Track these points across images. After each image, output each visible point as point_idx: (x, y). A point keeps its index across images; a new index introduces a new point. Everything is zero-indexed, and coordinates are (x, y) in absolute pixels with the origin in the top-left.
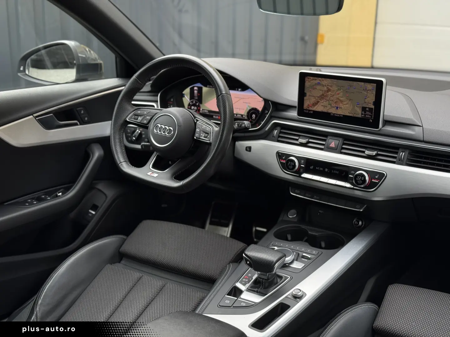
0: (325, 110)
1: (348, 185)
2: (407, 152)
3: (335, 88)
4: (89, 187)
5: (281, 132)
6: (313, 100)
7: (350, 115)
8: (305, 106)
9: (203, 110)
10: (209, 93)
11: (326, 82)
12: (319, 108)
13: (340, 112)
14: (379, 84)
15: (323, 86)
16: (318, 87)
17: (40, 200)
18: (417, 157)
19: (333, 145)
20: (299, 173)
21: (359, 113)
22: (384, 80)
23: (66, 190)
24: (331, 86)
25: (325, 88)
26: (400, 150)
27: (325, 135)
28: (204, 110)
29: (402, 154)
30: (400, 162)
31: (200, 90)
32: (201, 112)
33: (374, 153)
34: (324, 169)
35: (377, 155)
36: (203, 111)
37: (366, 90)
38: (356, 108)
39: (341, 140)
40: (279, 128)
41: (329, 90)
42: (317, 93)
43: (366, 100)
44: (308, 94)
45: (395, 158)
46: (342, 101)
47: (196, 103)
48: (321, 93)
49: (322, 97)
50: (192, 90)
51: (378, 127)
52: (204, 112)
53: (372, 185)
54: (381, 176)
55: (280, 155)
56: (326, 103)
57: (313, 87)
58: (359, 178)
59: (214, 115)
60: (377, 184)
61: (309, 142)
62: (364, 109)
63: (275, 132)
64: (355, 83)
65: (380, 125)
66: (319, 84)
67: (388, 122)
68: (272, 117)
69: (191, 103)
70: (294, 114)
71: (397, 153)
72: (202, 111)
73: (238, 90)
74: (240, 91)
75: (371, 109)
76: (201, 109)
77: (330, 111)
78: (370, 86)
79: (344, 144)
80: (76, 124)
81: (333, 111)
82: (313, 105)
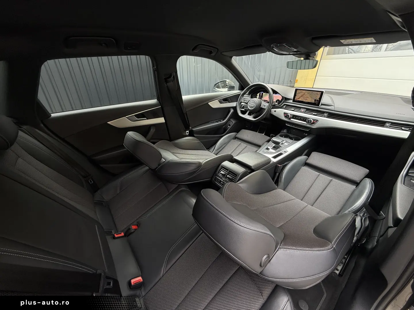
1: (305, 123)
2: (327, 114)
3: (307, 93)
4: (229, 120)
5: (286, 107)
6: (298, 97)
7: (310, 102)
8: (295, 99)
10: (265, 95)
12: (300, 100)
13: (307, 101)
14: (322, 93)
16: (301, 93)
17: (217, 122)
18: (330, 115)
19: (302, 111)
20: (290, 119)
21: (313, 101)
22: (324, 91)
23: (223, 120)
25: (303, 94)
26: (325, 113)
27: (301, 108)
29: (326, 114)
30: (325, 117)
31: (262, 94)
33: (316, 114)
34: (298, 118)
35: (317, 114)
37: (317, 94)
38: (313, 100)
39: (305, 109)
40: (285, 105)
41: (304, 94)
42: (300, 95)
43: (317, 98)
44: (297, 95)
45: (323, 115)
47: (261, 97)
48: (302, 95)
49: (302, 96)
50: (260, 94)
51: (319, 106)
53: (313, 123)
54: (317, 121)
55: (285, 113)
56: (303, 98)
57: (299, 93)
58: (309, 121)
60: (315, 123)
61: (295, 110)
62: (315, 100)
63: (284, 107)
64: (314, 92)
65: (320, 105)
66: (301, 92)
67: (322, 104)
68: (284, 102)
69: (259, 97)
70: (291, 101)
71: (324, 114)
73: (276, 94)
75: (317, 100)
77: (303, 101)
78: (319, 93)
79: (306, 111)
80: (227, 103)
81: (304, 101)
82: (298, 99)
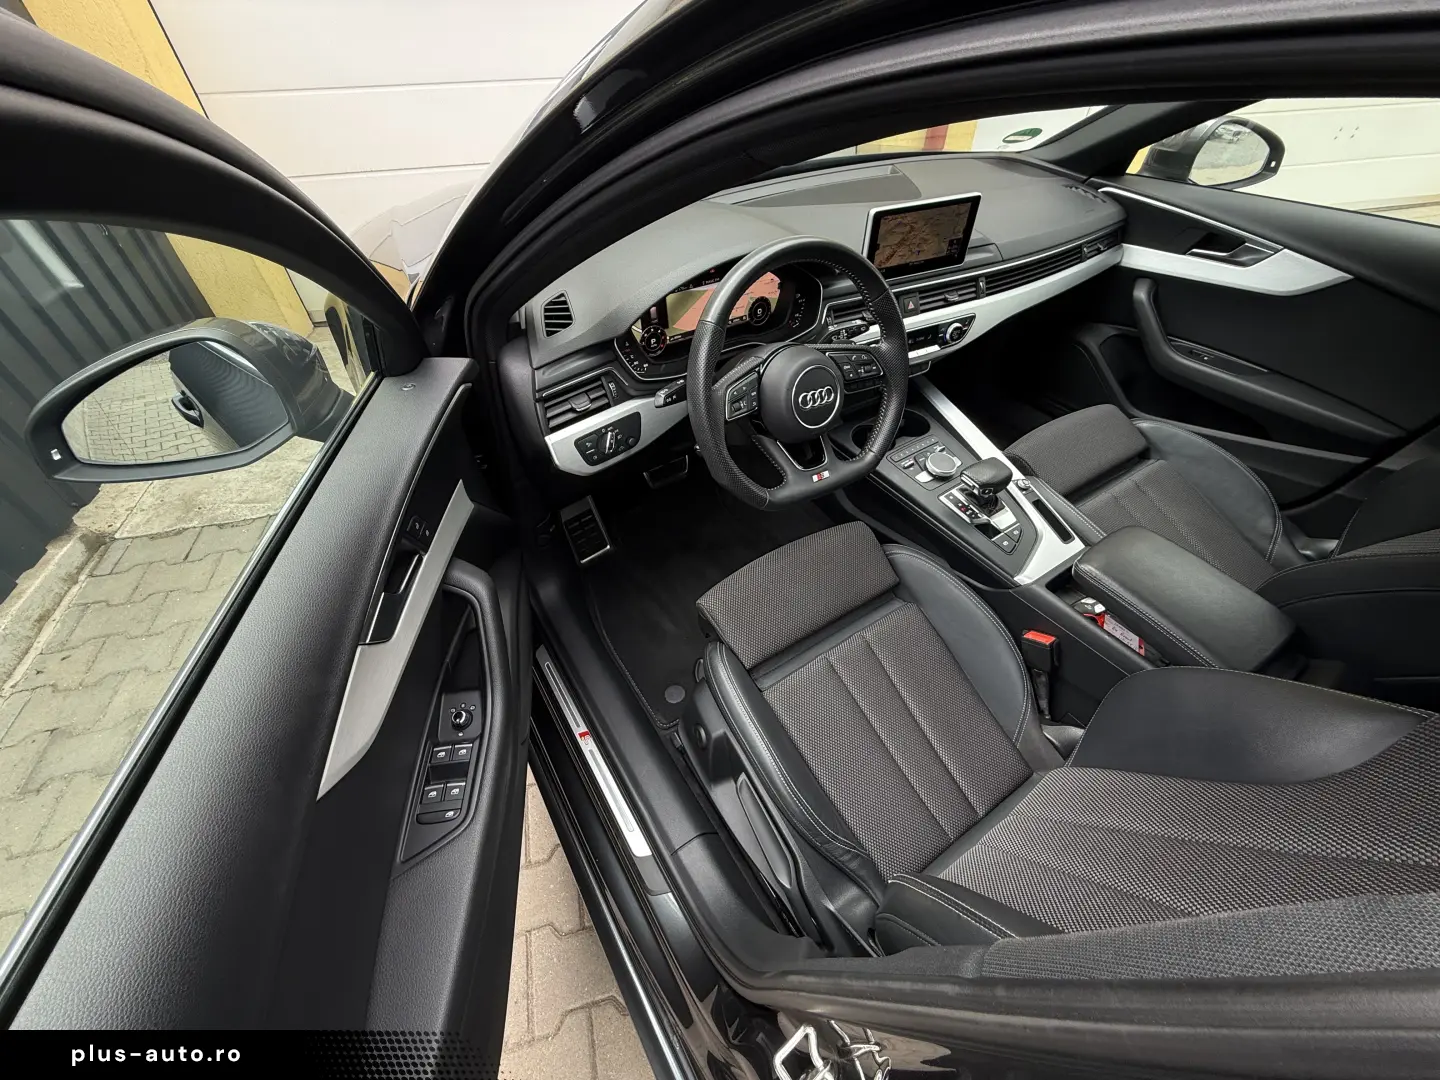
0: (903, 262)
1: (937, 348)
3: (921, 223)
6: (888, 251)
7: (935, 256)
9: (670, 337)
11: (909, 217)
13: (923, 257)
14: (976, 202)
15: (906, 225)
19: (911, 306)
21: (943, 250)
22: (983, 195)
24: (915, 223)
25: (908, 228)
26: (979, 280)
28: (673, 337)
29: (982, 285)
32: (668, 342)
36: (672, 339)
37: (958, 215)
38: (943, 244)
39: (917, 294)
41: (911, 230)
42: (895, 239)
43: (955, 230)
44: (881, 245)
45: (974, 292)
46: (926, 240)
47: (656, 329)
48: (901, 236)
49: (900, 244)
51: (964, 260)
52: (675, 340)
53: (962, 335)
56: (905, 251)
57: (891, 232)
58: (955, 333)
62: (951, 243)
65: (967, 257)
66: (900, 223)
69: (645, 335)
71: (975, 286)
72: (670, 341)
75: (958, 241)
76: (668, 338)
77: (908, 261)
78: (962, 208)
79: (921, 298)
81: (913, 259)
82: (888, 259)
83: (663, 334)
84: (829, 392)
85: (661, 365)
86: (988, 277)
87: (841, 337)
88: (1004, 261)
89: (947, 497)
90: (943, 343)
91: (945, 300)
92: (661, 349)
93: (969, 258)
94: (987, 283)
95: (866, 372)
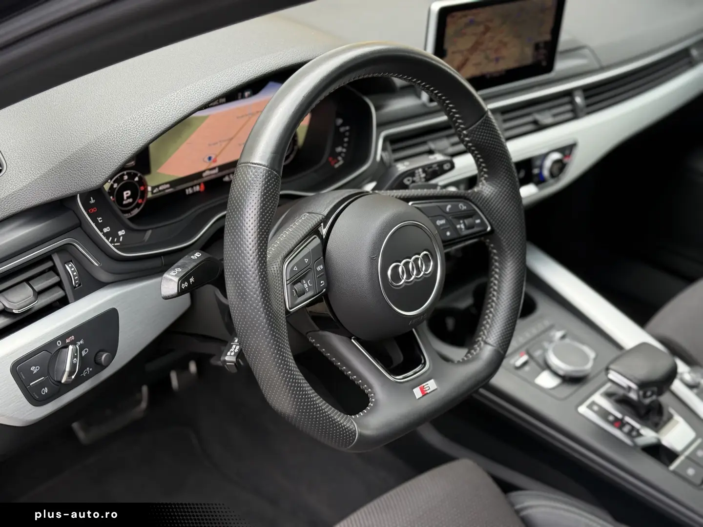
5: (393, 152)
7: (518, 64)
9: (153, 188)
11: (482, 14)
13: (503, 66)
15: (478, 24)
16: (469, 30)
21: (529, 57)
24: (490, 21)
25: (482, 29)
26: (575, 95)
28: (158, 186)
29: (580, 101)
32: (150, 195)
36: (155, 191)
37: (543, 10)
40: (388, 145)
41: (488, 30)
42: (467, 43)
43: (542, 31)
44: (448, 52)
45: (570, 111)
46: (504, 45)
47: (131, 177)
48: (473, 39)
49: (474, 49)
51: (552, 69)
52: (160, 191)
54: (572, 148)
56: (481, 58)
57: (461, 34)
58: (555, 167)
59: (188, 188)
60: (566, 164)
62: (537, 47)
69: (115, 185)
72: (152, 193)
73: (243, 97)
74: (249, 96)
75: (546, 44)
76: (149, 189)
77: (485, 71)
81: (491, 69)
83: (142, 182)
84: (426, 259)
85: (146, 231)
86: (587, 90)
87: (416, 179)
88: (603, 69)
89: (590, 407)
90: (540, 181)
91: (535, 122)
92: (138, 205)
93: (561, 65)
94: (586, 98)
95: (467, 228)
